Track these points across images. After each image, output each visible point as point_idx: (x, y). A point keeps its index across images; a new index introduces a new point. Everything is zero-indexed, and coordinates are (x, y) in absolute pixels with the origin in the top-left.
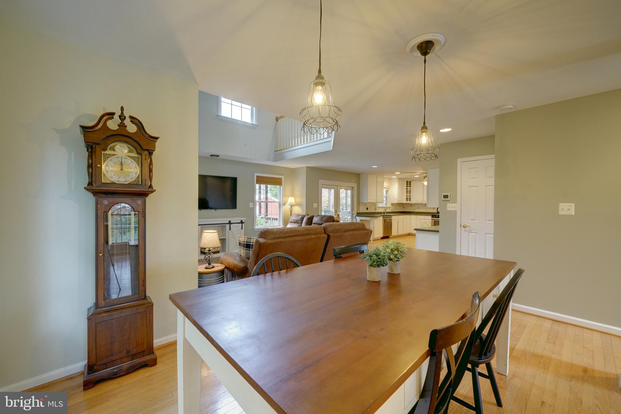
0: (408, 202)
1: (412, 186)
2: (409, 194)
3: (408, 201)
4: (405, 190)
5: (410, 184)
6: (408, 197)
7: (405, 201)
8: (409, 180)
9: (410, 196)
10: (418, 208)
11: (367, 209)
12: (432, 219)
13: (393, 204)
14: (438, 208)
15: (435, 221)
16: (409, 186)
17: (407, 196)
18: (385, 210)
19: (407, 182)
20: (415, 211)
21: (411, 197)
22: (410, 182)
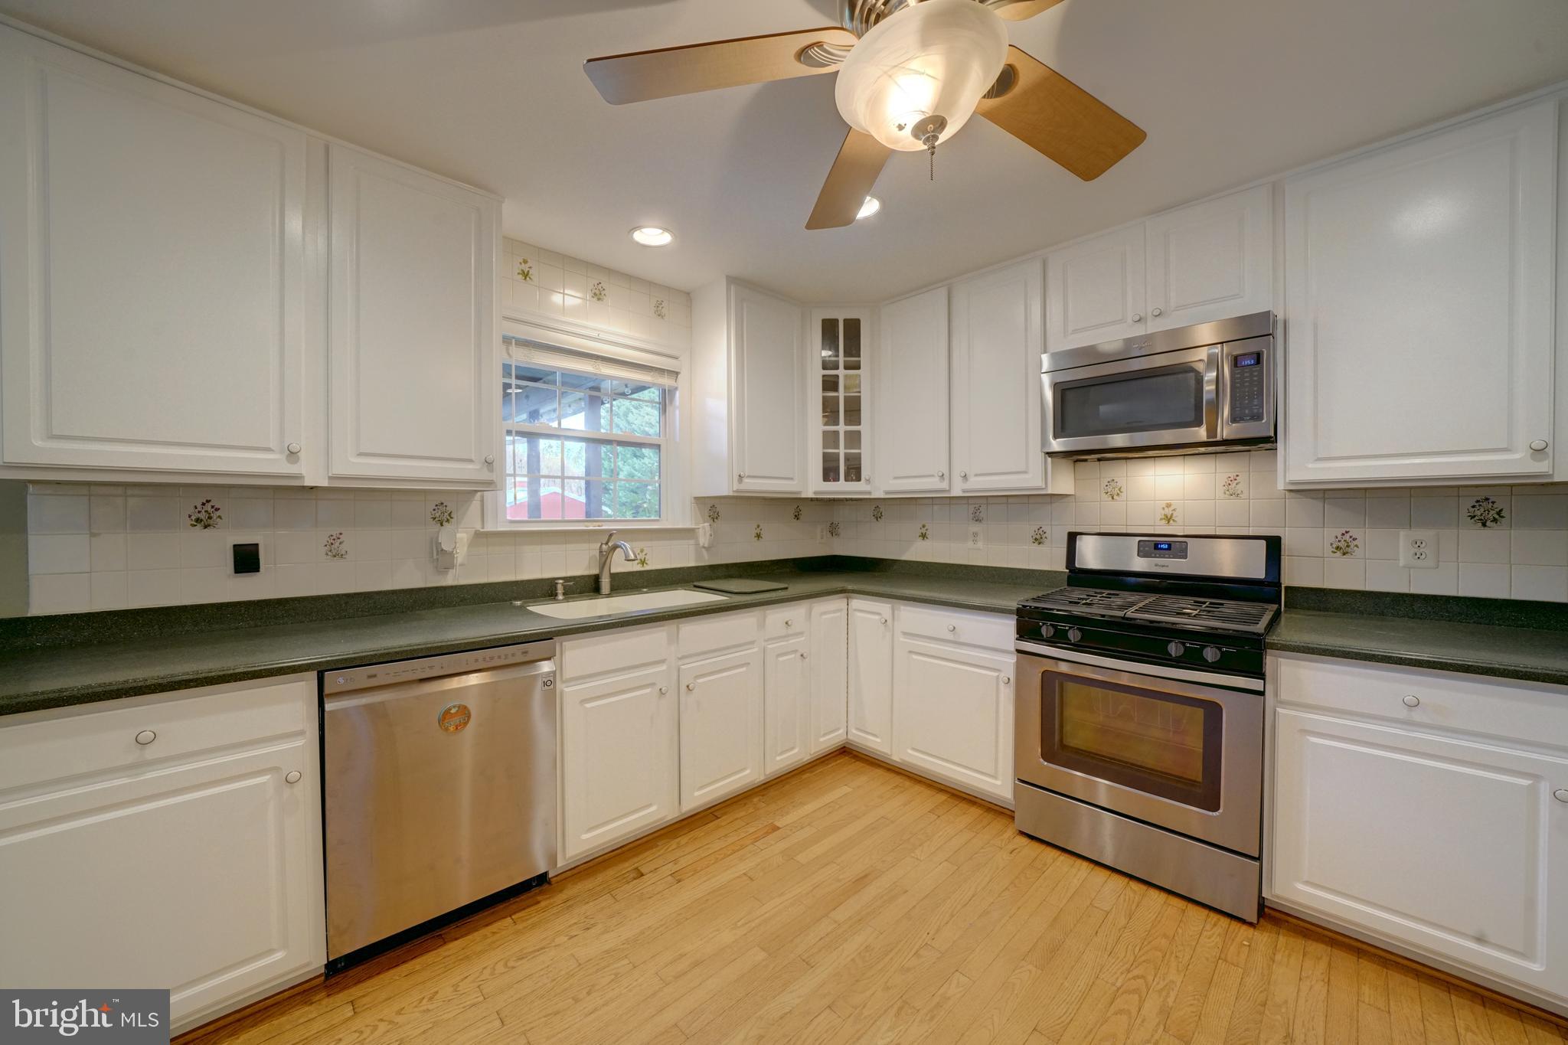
0: (842, 487)
1: (864, 358)
2: (842, 428)
3: (837, 479)
4: (815, 394)
5: (853, 346)
6: (842, 451)
7: (812, 484)
8: (841, 316)
9: (854, 439)
10: (924, 536)
11: (246, 560)
12: (1019, 651)
13: (713, 508)
14: (1072, 537)
15: (1048, 678)
16: (841, 359)
17: (830, 439)
18: (605, 557)
19: (829, 329)
20: (904, 558)
21: (865, 451)
22: (853, 328)
